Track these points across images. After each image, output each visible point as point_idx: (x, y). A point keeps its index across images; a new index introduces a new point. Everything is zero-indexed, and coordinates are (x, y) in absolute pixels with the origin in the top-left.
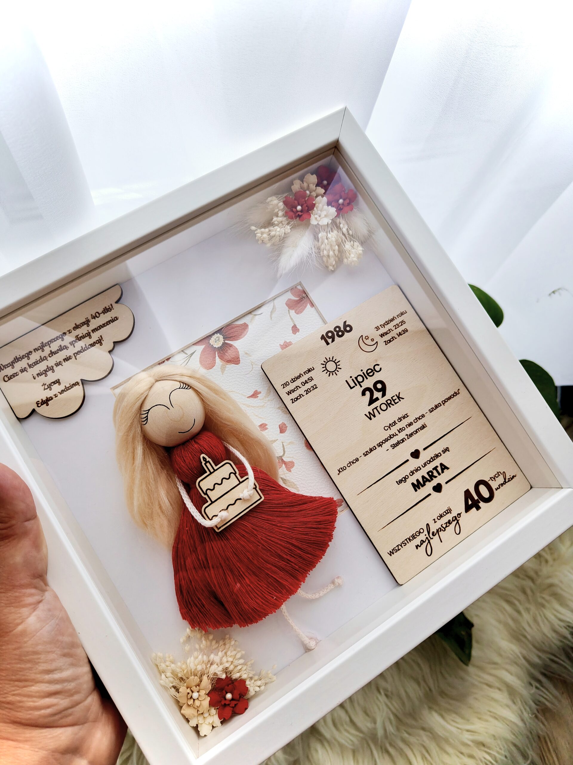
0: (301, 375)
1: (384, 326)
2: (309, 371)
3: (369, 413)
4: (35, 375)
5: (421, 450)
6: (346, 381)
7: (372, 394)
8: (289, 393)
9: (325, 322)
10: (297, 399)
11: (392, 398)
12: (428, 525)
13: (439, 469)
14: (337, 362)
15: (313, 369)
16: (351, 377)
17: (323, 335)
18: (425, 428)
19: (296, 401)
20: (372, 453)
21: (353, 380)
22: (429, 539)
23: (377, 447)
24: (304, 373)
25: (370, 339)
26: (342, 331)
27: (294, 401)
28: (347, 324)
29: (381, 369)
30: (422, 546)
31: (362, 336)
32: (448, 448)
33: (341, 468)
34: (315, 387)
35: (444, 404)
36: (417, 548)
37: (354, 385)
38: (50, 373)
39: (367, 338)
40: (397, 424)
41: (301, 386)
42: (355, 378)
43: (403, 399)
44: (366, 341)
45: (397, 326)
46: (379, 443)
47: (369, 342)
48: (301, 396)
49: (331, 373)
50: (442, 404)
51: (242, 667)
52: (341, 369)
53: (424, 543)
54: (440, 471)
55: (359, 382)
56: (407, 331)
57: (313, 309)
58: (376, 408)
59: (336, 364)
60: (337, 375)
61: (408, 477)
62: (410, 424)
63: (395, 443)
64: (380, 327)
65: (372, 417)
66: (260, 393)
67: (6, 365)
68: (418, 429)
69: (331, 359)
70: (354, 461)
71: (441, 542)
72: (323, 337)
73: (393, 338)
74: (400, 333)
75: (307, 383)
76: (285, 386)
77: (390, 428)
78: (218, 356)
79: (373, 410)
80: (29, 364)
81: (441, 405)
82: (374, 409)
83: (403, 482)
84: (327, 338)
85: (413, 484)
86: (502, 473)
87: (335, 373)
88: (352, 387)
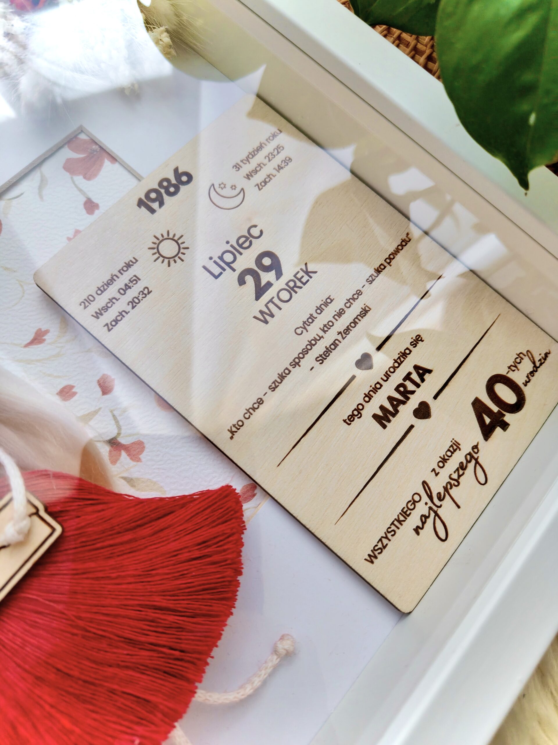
0: (115, 277)
1: (248, 161)
2: (128, 266)
3: (261, 312)
5: (372, 352)
6: (204, 267)
7: (257, 279)
8: (98, 315)
9: (139, 178)
10: (116, 321)
11: (295, 276)
12: (424, 483)
13: (415, 376)
15: (134, 261)
16: (211, 258)
17: (140, 200)
18: (369, 313)
19: (114, 326)
20: (284, 381)
22: (435, 508)
23: (290, 368)
24: (119, 271)
25: (228, 186)
26: (174, 186)
27: (110, 327)
28: (180, 171)
29: (261, 232)
30: (426, 526)
32: (419, 336)
33: (234, 426)
34: (146, 291)
35: (389, 263)
36: (418, 534)
37: (221, 270)
40: (316, 318)
41: (118, 296)
42: (219, 258)
43: (315, 272)
45: (270, 157)
46: (294, 360)
47: (227, 192)
48: (124, 313)
50: (386, 264)
53: (428, 520)
54: (417, 379)
55: (228, 264)
57: (117, 165)
58: (271, 301)
61: (363, 406)
62: (340, 313)
63: (322, 353)
64: (241, 164)
65: (268, 318)
66: (47, 332)
68: (357, 318)
70: (256, 406)
71: (459, 507)
72: (141, 203)
73: (268, 176)
74: (279, 166)
75: (130, 288)
76: (87, 304)
77: (305, 328)
79: (266, 306)
81: (385, 267)
82: (268, 303)
83: (356, 418)
84: (149, 203)
85: (375, 416)
86: (525, 353)
87: (179, 258)
88: (217, 274)
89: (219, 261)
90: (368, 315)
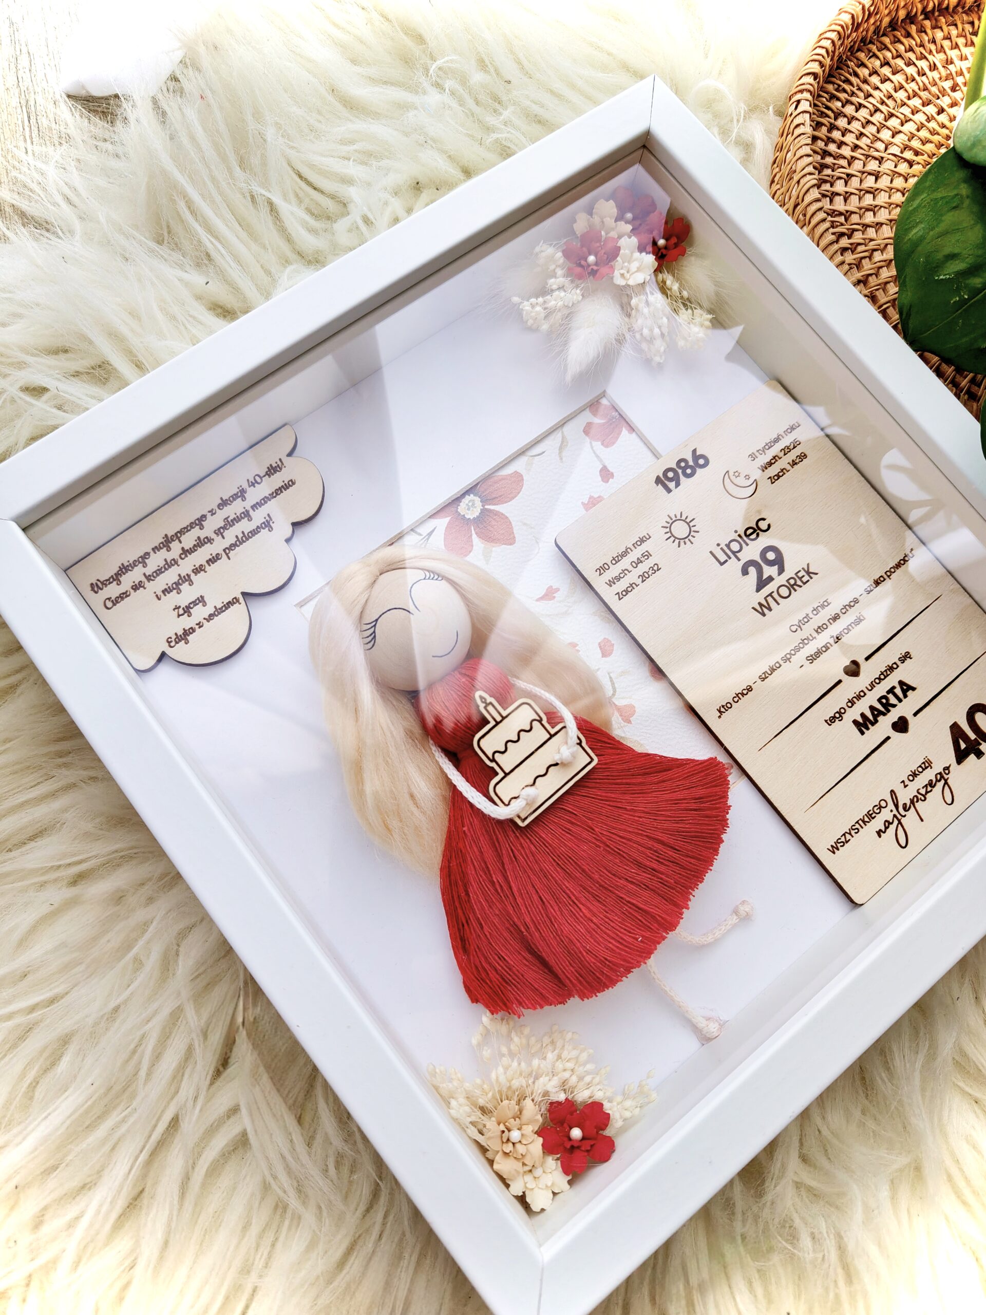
0: (629, 550)
1: (764, 451)
2: (642, 541)
3: (761, 605)
4: (160, 593)
5: (861, 660)
6: (711, 552)
7: (760, 572)
8: (611, 583)
9: (657, 455)
10: (627, 592)
11: (796, 574)
12: (892, 792)
13: (898, 691)
14: (690, 522)
15: (648, 537)
16: (718, 545)
17: (658, 478)
18: (863, 622)
19: (625, 595)
20: (774, 673)
21: (722, 549)
22: (899, 817)
23: (781, 662)
24: (633, 545)
25: (742, 476)
26: (691, 467)
27: (621, 596)
28: (698, 453)
29: (769, 526)
30: (888, 830)
31: (728, 472)
32: (909, 653)
33: (723, 706)
34: (655, 568)
35: (889, 576)
36: (880, 836)
37: (726, 558)
38: (185, 587)
39: (737, 474)
40: (811, 618)
41: (630, 568)
42: (726, 545)
43: (817, 574)
44: (737, 481)
45: (786, 450)
46: (785, 655)
47: (741, 481)
48: (634, 585)
49: (681, 541)
50: (885, 577)
51: (593, 1078)
52: (698, 532)
53: (891, 826)
54: (901, 695)
55: (734, 553)
56: (805, 456)
57: (634, 435)
58: (770, 595)
59: (688, 524)
60: (692, 543)
61: (845, 710)
62: (836, 618)
63: (813, 653)
64: (757, 454)
65: (766, 611)
66: (557, 590)
67: (107, 580)
68: (850, 625)
69: (679, 517)
70: (745, 692)
71: (922, 820)
72: (658, 481)
73: (782, 470)
74: (793, 461)
75: (641, 562)
76: (602, 571)
77: (800, 627)
78: (476, 533)
79: (765, 598)
80: (147, 574)
81: (885, 580)
82: (767, 596)
83: (837, 720)
84: (666, 482)
85: (855, 722)
87: (689, 540)
88: (722, 561)
89: (725, 548)
90: (861, 624)
